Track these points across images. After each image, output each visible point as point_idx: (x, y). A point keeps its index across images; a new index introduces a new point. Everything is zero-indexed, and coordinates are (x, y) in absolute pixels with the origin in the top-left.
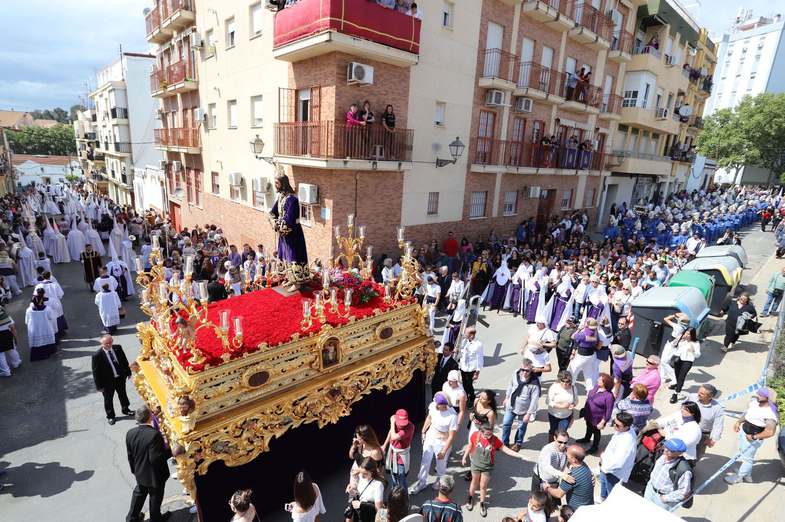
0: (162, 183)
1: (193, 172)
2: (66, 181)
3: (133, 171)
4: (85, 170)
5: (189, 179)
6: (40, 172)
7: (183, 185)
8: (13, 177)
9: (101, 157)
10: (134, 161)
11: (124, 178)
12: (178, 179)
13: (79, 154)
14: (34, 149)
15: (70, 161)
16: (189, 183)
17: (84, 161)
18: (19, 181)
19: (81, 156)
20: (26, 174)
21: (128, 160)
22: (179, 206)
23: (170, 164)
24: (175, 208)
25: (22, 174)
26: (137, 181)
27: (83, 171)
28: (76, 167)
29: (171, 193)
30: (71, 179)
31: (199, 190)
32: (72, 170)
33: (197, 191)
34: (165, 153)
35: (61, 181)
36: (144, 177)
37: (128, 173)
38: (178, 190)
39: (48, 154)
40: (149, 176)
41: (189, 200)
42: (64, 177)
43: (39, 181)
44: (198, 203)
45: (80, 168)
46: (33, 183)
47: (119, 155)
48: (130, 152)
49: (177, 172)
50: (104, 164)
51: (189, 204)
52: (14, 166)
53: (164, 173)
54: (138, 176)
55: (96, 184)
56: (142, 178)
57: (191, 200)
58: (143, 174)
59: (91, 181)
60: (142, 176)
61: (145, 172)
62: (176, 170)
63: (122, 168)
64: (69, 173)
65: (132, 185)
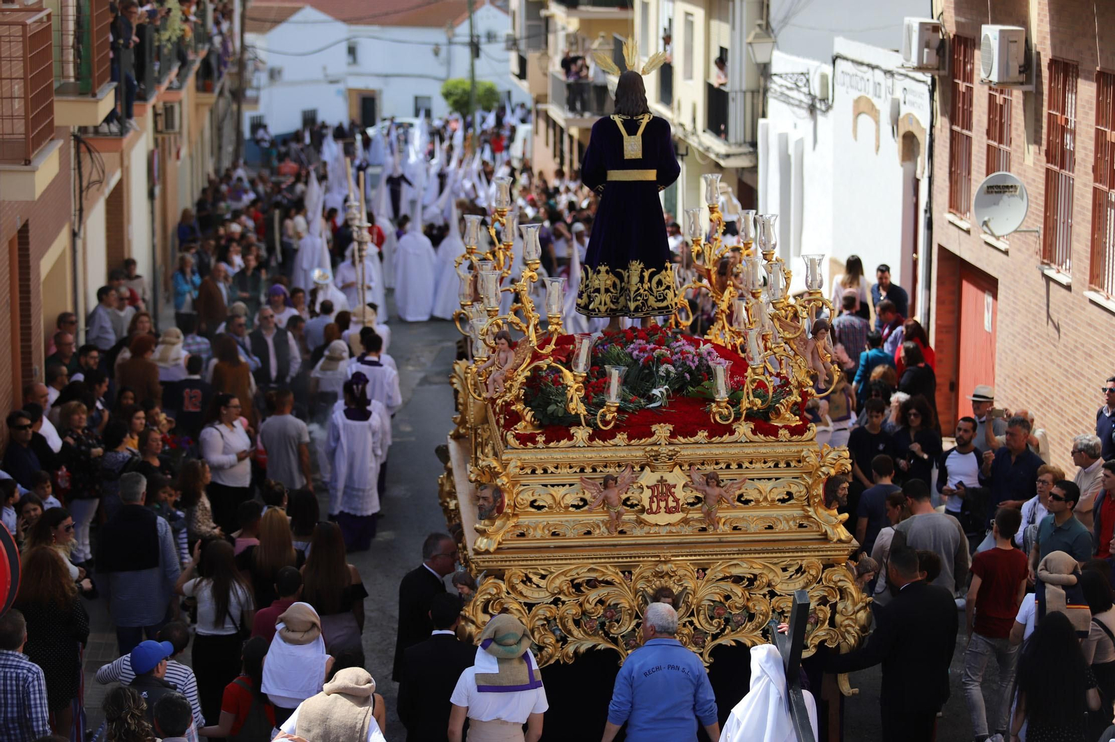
0: (909, 141)
1: (1086, 91)
2: (443, 110)
3: (764, 71)
4: (532, 57)
5: (1060, 130)
6: (337, 60)
7: (1028, 163)
8: (238, 95)
10: (773, 24)
11: (717, 102)
12: (998, 127)
15: (471, 10)
16: (1058, 156)
17: (535, 7)
18: (261, 110)
20: (287, 75)
21: (743, 8)
22: (989, 284)
23: (966, 42)
24: (969, 290)
25: (274, 74)
26: (780, 122)
27: (523, 62)
28: (491, 37)
29: (954, 205)
30: (463, 102)
32: (475, 49)
33: (1101, 205)
35: (423, 108)
36: (816, 106)
37: (736, 81)
38: (997, 190)
40: (843, 99)
41: (1048, 253)
42: (434, 92)
43: (334, 110)
44: (1096, 277)
45: (513, 43)
46: (309, 119)
49: (1003, 86)
50: (627, 26)
51: (1048, 279)
52: (250, 38)
53: (924, 90)
54: (786, 99)
55: (574, 132)
56: (804, 113)
57: (1059, 253)
58: (816, 89)
59: (559, 114)
60: (807, 100)
61: (824, 77)
62: (994, 77)
63: (715, 54)
64: (460, 73)
65: (754, 144)
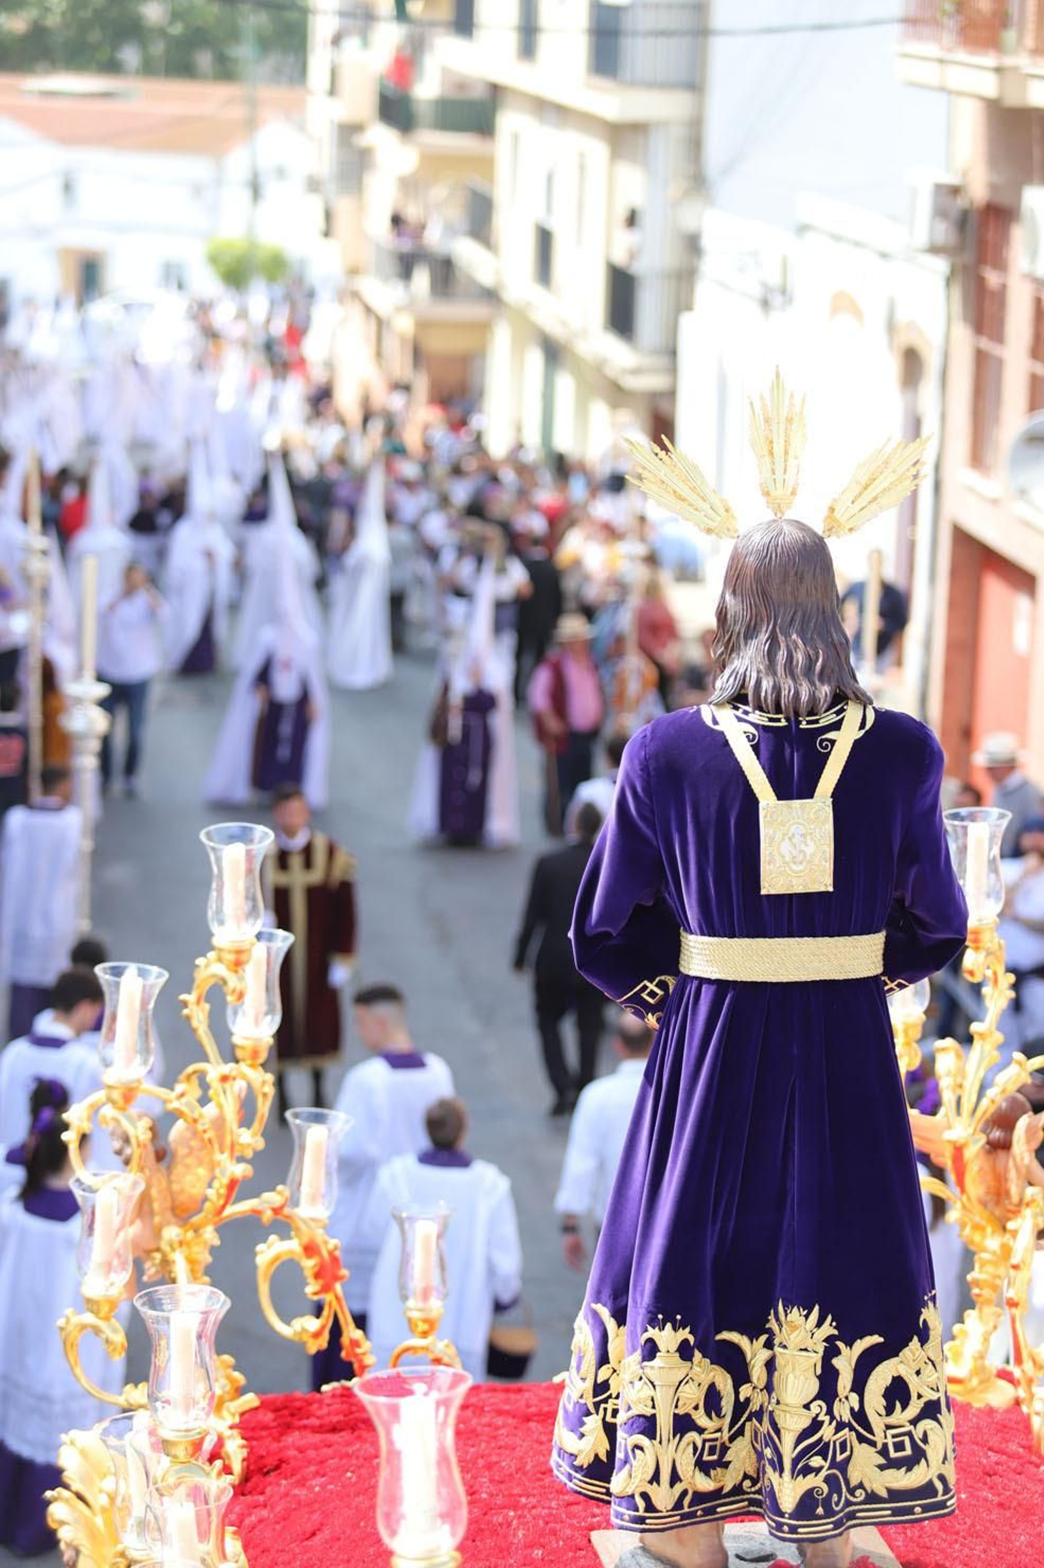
0: (912, 361)
3: (693, 244)
4: (344, 206)
6: (46, 203)
9: (474, 111)
11: (621, 288)
13: (320, 75)
14: (38, 32)
15: (251, 127)
17: (348, 131)
19: (332, 90)
21: (668, 153)
22: (1024, 580)
23: (1001, 215)
27: (328, 216)
28: (281, 173)
29: (978, 457)
32: (256, 189)
34: (973, 119)
35: (174, 277)
36: (772, 298)
38: (1038, 442)
39: (112, 67)
40: (814, 289)
43: (39, 274)
45: (313, 185)
47: (606, 104)
48: (695, 85)
50: (486, 164)
53: (939, 284)
54: (726, 289)
56: (754, 308)
58: (770, 278)
60: (757, 292)
64: (232, 224)
65: (675, 355)
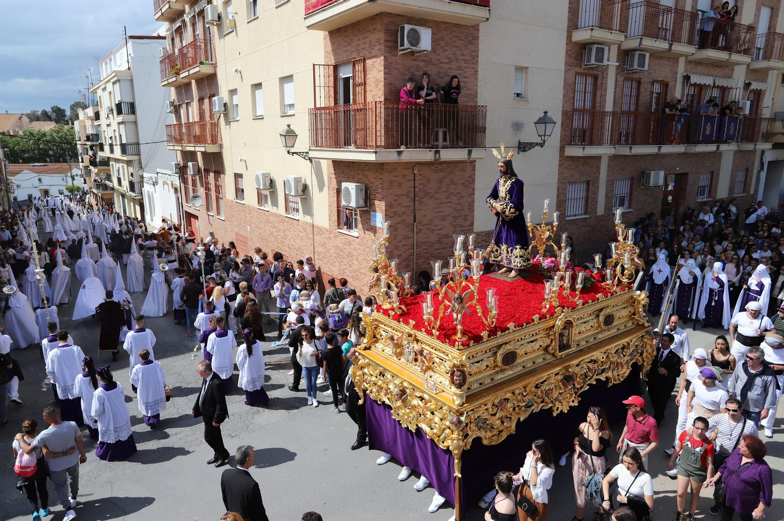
0: (176, 189)
1: (212, 175)
2: (66, 193)
3: (142, 177)
4: (87, 179)
5: (207, 183)
6: (37, 183)
7: (201, 191)
8: (8, 191)
9: (106, 162)
10: (143, 165)
11: (132, 185)
12: (194, 184)
13: (80, 160)
15: (71, 169)
16: (208, 189)
17: (86, 167)
18: (15, 195)
19: (83, 162)
20: (22, 186)
21: (136, 164)
22: (196, 217)
23: (185, 167)
24: (192, 219)
25: (18, 186)
26: (147, 188)
27: (85, 180)
28: (77, 175)
29: (187, 202)
30: (71, 190)
31: (220, 196)
32: (73, 179)
33: (218, 198)
34: (179, 153)
35: (61, 193)
36: (155, 184)
37: (135, 180)
38: (195, 197)
39: (46, 162)
40: (160, 182)
41: (208, 210)
42: (63, 188)
43: (37, 194)
44: (218, 213)
45: (82, 176)
46: (30, 196)
47: (125, 158)
48: (139, 154)
49: (193, 176)
50: (109, 170)
51: (208, 215)
52: (9, 177)
53: (178, 178)
54: (148, 183)
55: (100, 195)
56: (152, 186)
57: (210, 210)
58: (154, 180)
59: (95, 191)
60: (152, 183)
61: (155, 177)
62: (192, 173)
63: (130, 174)
64: (70, 183)
65: (142, 193)
